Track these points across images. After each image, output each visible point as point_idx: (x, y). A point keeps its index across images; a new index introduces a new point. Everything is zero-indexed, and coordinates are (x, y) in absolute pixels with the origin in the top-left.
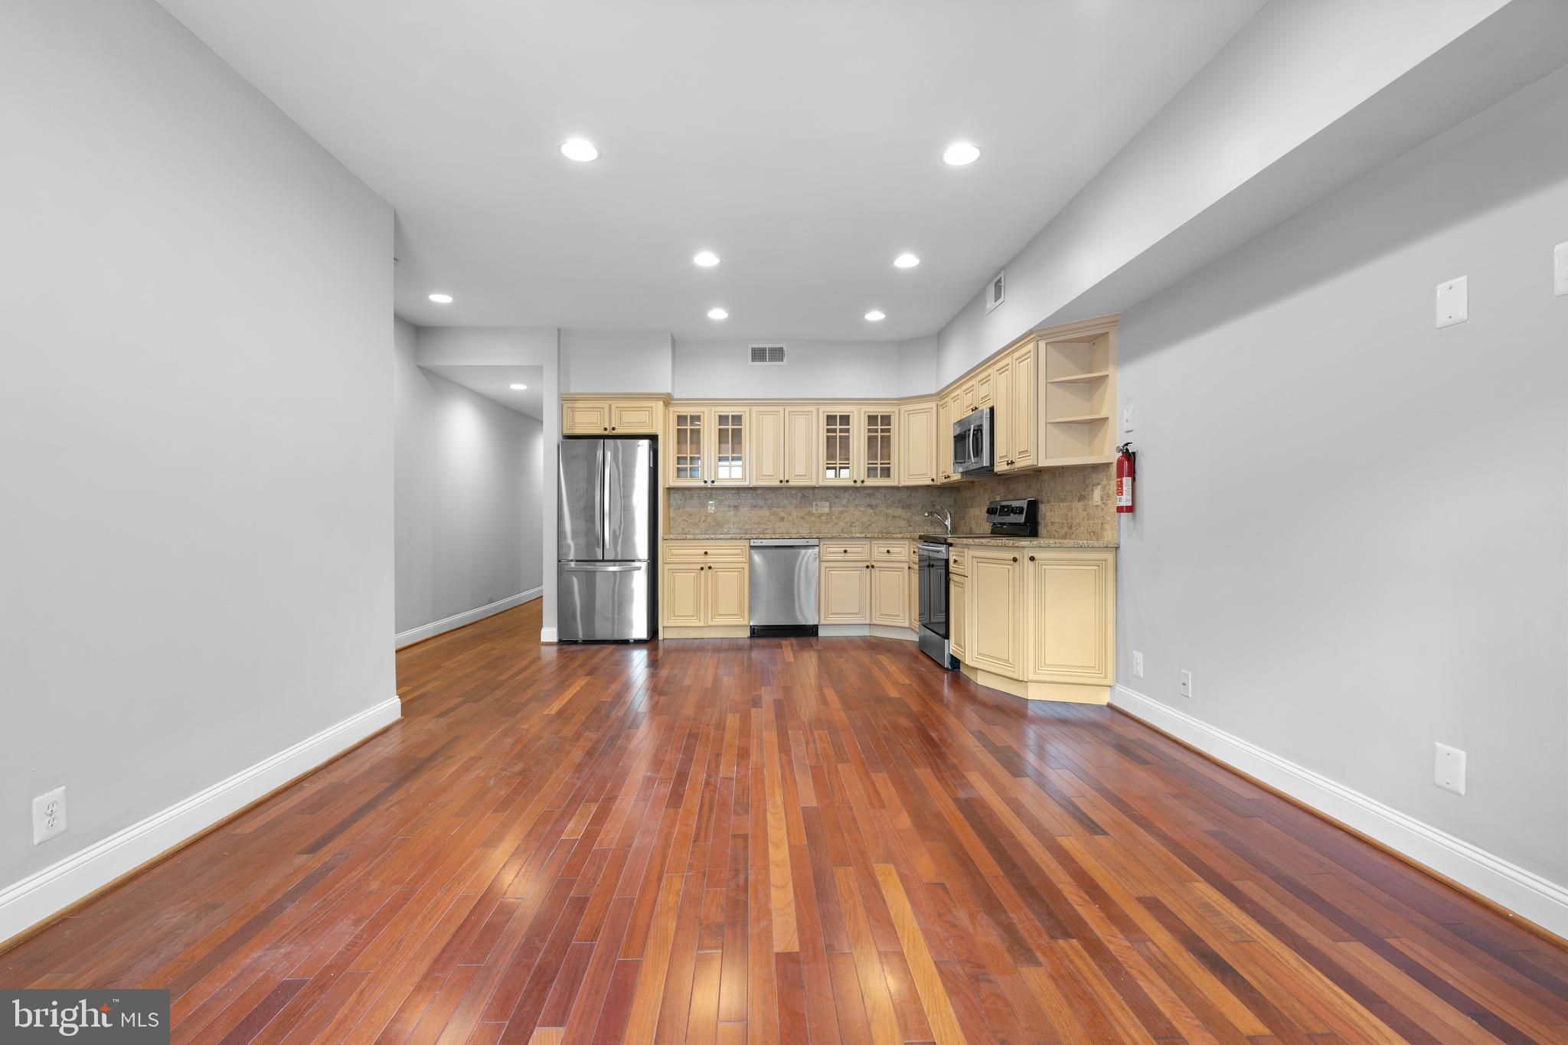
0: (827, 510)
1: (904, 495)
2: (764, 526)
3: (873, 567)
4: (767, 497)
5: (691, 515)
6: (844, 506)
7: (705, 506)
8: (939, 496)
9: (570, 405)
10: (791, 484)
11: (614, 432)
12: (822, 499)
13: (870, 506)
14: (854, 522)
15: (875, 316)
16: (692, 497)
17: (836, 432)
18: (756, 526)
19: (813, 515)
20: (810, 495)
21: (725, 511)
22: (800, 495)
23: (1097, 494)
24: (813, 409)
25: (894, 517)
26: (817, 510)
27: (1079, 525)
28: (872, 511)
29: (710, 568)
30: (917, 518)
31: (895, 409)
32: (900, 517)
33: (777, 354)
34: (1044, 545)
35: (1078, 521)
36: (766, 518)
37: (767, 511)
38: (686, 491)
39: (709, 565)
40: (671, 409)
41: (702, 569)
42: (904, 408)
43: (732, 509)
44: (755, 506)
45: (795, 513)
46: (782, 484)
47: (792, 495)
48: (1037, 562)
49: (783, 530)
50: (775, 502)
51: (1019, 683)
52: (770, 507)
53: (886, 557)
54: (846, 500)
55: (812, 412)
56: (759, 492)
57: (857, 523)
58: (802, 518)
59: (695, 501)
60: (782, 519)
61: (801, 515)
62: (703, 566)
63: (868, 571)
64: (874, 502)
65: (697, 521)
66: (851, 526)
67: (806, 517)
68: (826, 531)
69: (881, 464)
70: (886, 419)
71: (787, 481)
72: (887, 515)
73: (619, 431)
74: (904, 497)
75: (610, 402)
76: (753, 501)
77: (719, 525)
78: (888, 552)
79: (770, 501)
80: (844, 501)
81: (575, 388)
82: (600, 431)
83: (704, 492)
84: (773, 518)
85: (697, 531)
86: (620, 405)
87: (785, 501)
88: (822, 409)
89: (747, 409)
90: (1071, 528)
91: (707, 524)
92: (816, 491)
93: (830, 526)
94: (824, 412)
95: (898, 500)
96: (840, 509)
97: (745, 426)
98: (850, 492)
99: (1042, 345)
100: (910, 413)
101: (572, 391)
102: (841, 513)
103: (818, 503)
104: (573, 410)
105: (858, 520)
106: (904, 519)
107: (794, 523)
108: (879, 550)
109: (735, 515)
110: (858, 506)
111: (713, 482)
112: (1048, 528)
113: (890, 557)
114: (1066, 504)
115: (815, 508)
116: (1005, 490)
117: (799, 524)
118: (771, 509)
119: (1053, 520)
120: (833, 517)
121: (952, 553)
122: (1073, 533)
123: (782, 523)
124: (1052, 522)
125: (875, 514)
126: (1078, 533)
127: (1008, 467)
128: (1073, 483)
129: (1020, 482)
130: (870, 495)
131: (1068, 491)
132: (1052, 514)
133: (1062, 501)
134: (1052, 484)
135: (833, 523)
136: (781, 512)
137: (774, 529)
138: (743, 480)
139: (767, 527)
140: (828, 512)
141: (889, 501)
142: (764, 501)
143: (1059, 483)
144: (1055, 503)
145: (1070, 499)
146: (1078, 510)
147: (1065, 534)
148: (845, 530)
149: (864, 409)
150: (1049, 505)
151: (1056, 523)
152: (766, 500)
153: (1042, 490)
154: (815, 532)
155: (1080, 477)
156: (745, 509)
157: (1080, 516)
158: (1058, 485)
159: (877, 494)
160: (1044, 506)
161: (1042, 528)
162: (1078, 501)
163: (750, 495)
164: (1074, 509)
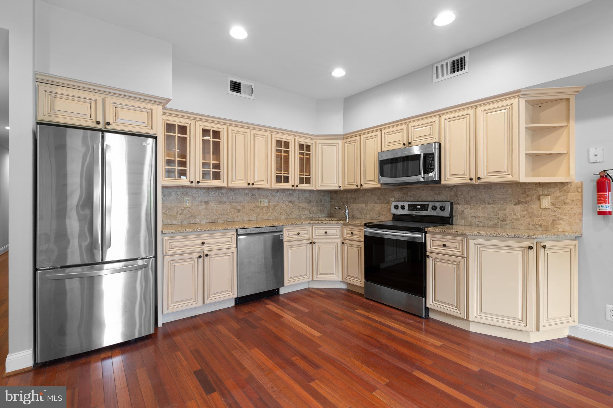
0: (266, 204)
1: (307, 195)
2: (226, 216)
3: (314, 243)
5: (169, 208)
6: (276, 201)
7: (181, 201)
8: (324, 196)
9: (49, 90)
10: (255, 186)
12: (263, 197)
13: (291, 201)
14: (282, 212)
15: (339, 73)
16: (170, 194)
17: (281, 152)
18: (222, 216)
19: (258, 207)
20: (257, 194)
21: (197, 206)
22: (250, 194)
23: (546, 202)
24: (269, 134)
25: (303, 208)
26: (261, 204)
27: (517, 220)
28: (292, 204)
29: (207, 255)
30: (314, 209)
31: (313, 142)
32: (305, 208)
33: (247, 89)
35: (515, 217)
36: (228, 211)
37: (229, 206)
39: (205, 253)
41: (200, 257)
42: (318, 142)
43: (203, 204)
44: (220, 202)
45: (247, 207)
46: (249, 186)
47: (245, 194)
49: (240, 218)
50: (234, 199)
51: (520, 332)
52: (231, 203)
53: (324, 236)
54: (277, 198)
55: (268, 136)
56: (223, 191)
57: (284, 213)
58: (252, 210)
59: (173, 197)
60: (239, 211)
61: (251, 208)
62: (201, 254)
63: (311, 246)
64: (292, 199)
65: (175, 214)
66: (280, 215)
67: (254, 209)
68: (266, 218)
69: (306, 175)
70: (308, 147)
71: (253, 184)
72: (299, 207)
73: (115, 127)
74: (308, 196)
75: (103, 96)
77: (193, 216)
78: (326, 233)
79: (231, 198)
80: (277, 199)
83: (181, 190)
84: (233, 210)
85: (176, 222)
86: (115, 101)
87: (241, 198)
88: (274, 135)
89: (225, 127)
90: (504, 220)
91: (183, 216)
92: (260, 191)
93: (268, 214)
94: (275, 137)
95: (305, 198)
96: (274, 203)
97: (223, 140)
98: (280, 192)
99: (523, 102)
100: (322, 145)
101: (53, 74)
102: (275, 206)
103: (262, 199)
104: (54, 95)
105: (284, 210)
108: (318, 231)
109: (206, 209)
110: (284, 201)
111: (198, 182)
112: (468, 220)
113: (328, 236)
114: (495, 206)
115: (259, 203)
116: (402, 195)
117: (250, 214)
118: (231, 204)
119: (475, 215)
120: (270, 209)
121: (433, 239)
122: (506, 224)
123: (239, 214)
124: (474, 216)
125: (293, 207)
126: (516, 224)
127: (469, 181)
128: (507, 193)
129: (423, 190)
130: (291, 195)
131: (498, 198)
132: (473, 211)
133: (489, 203)
134: (473, 193)
135: (270, 213)
136: (238, 206)
137: (234, 219)
138: (222, 182)
139: (230, 217)
140: (268, 206)
141: (300, 199)
142: (227, 198)
143: (484, 192)
144: (478, 205)
145: (501, 203)
146: (515, 210)
147: (494, 224)
148: (277, 218)
149: (298, 139)
150: (469, 206)
151: (479, 217)
152: (228, 197)
153: (457, 196)
154: (260, 219)
155: (518, 190)
156: (213, 203)
157: (518, 215)
158: (483, 194)
159: (294, 194)
160: (461, 206)
161: (457, 219)
162: (515, 205)
163: (217, 194)
164: (508, 210)
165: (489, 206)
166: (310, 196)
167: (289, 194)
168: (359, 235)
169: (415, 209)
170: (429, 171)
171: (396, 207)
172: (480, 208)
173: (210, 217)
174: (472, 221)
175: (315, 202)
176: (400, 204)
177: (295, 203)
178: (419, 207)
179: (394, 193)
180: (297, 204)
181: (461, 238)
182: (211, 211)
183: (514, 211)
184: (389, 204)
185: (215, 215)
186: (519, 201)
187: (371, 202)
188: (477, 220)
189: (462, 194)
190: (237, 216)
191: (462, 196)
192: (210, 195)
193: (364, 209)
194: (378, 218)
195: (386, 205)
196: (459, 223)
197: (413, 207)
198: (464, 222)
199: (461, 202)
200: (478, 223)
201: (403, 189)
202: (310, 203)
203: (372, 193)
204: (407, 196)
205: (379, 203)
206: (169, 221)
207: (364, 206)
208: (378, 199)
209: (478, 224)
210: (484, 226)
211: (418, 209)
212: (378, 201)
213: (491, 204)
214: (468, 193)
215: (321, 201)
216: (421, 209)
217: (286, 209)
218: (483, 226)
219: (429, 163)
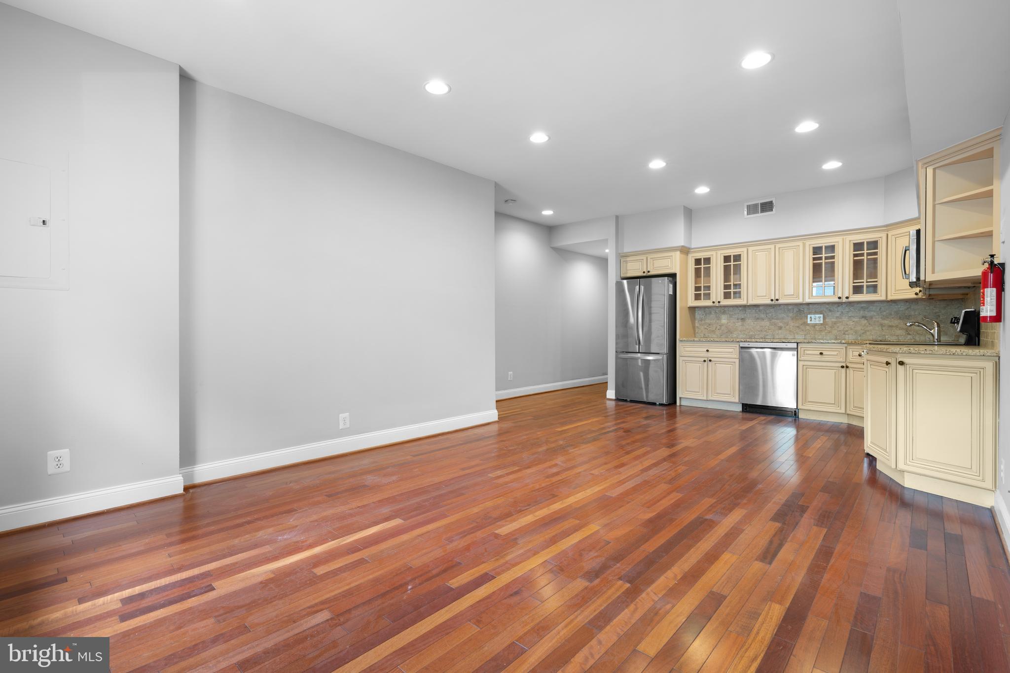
0: (820, 321)
1: (902, 307)
2: (765, 333)
3: (847, 367)
4: (768, 312)
6: (837, 317)
7: (719, 318)
9: (625, 260)
10: (780, 301)
11: (649, 273)
12: (816, 313)
13: (864, 317)
14: (847, 331)
16: (710, 313)
17: (822, 260)
18: (759, 333)
19: (808, 325)
20: (806, 309)
21: (734, 323)
22: (796, 310)
24: (800, 243)
25: (891, 326)
26: (811, 321)
28: (866, 321)
29: (710, 361)
31: (882, 235)
32: (897, 326)
33: (767, 207)
34: (914, 352)
36: (766, 327)
37: (768, 322)
38: (707, 309)
39: (709, 359)
40: (690, 256)
41: (705, 361)
42: (891, 233)
43: (740, 320)
44: (758, 319)
45: (792, 324)
46: (773, 302)
47: (789, 310)
48: (908, 366)
50: (774, 315)
52: (770, 319)
53: (858, 359)
55: (799, 246)
56: (761, 308)
57: (850, 332)
58: (798, 327)
59: (713, 316)
61: (797, 325)
62: (706, 359)
63: (844, 370)
64: (869, 314)
65: (714, 329)
67: (801, 326)
68: (820, 337)
69: (867, 282)
70: (873, 244)
71: (777, 300)
72: (882, 325)
73: (652, 273)
74: (901, 309)
75: (647, 255)
76: (757, 315)
77: (730, 332)
78: (860, 355)
79: (770, 315)
80: (838, 314)
81: (627, 249)
82: (641, 274)
83: (719, 309)
84: (772, 327)
85: (714, 336)
86: (653, 257)
87: (783, 315)
88: (808, 243)
89: (745, 249)
91: (721, 331)
92: (811, 306)
93: (823, 333)
94: (812, 245)
96: (834, 320)
97: (744, 262)
98: (844, 306)
100: (897, 236)
101: (625, 251)
102: (835, 323)
103: (813, 316)
104: (626, 262)
105: (851, 329)
106: (901, 329)
107: (790, 331)
108: (852, 353)
109: (742, 325)
110: (852, 318)
111: (719, 302)
117: (795, 332)
118: (771, 321)
120: (827, 326)
123: (780, 331)
125: (869, 324)
135: (826, 331)
136: (780, 323)
137: (774, 335)
138: (742, 300)
139: (768, 334)
140: (823, 323)
142: (765, 315)
148: (838, 337)
154: (809, 338)
156: (750, 320)
159: (871, 307)
163: (754, 311)
166: (908, 308)
167: (862, 307)
173: (746, 333)
177: (874, 319)
180: (877, 320)
190: (778, 334)
206: (709, 335)
215: (939, 316)
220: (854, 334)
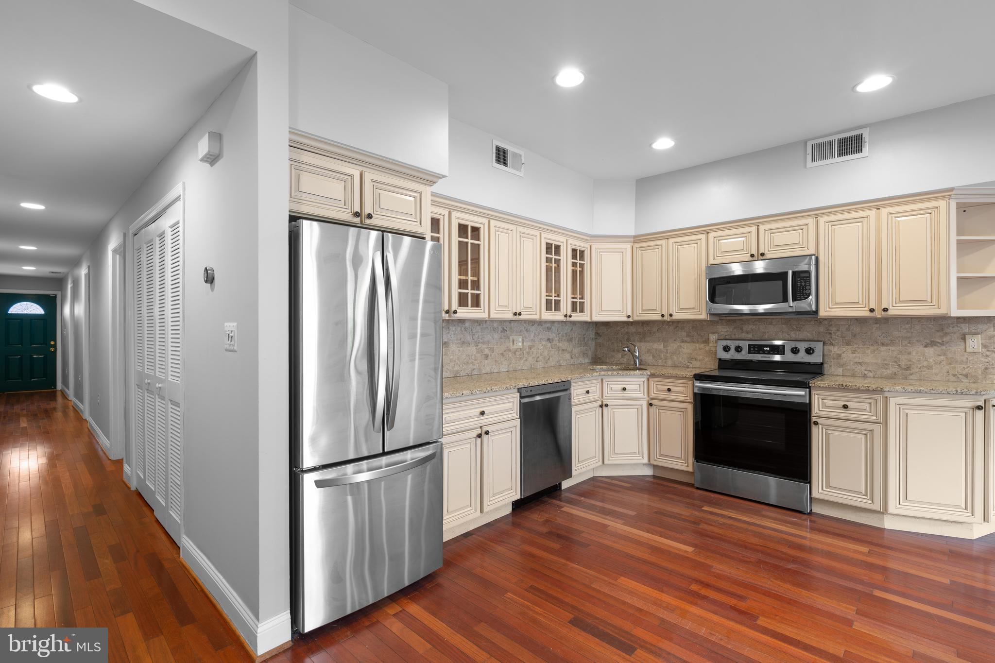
0: (520, 345)
1: (568, 328)
3: (607, 405)
6: (532, 340)
10: (523, 316)
12: (516, 334)
13: (549, 339)
14: (538, 357)
15: (664, 143)
17: (551, 262)
18: (465, 366)
19: (510, 350)
22: (500, 329)
23: (974, 343)
24: (538, 233)
25: (563, 350)
26: (513, 344)
28: (550, 344)
29: (487, 433)
30: (576, 351)
31: (589, 246)
32: (566, 349)
33: (516, 161)
36: (473, 356)
37: (474, 348)
39: (485, 429)
41: (479, 436)
44: (463, 343)
45: (497, 349)
46: (516, 317)
47: (494, 329)
49: (487, 369)
50: (480, 337)
52: (476, 344)
53: (621, 394)
54: (533, 334)
55: (537, 236)
56: (467, 325)
57: (541, 358)
58: (502, 354)
60: (487, 357)
61: (502, 351)
62: (479, 431)
63: (601, 410)
64: (552, 335)
66: (537, 361)
67: (505, 353)
68: (520, 368)
69: (579, 298)
70: (582, 254)
72: (559, 349)
74: (569, 331)
75: (361, 168)
78: (624, 389)
79: (477, 336)
80: (532, 336)
84: (479, 355)
86: (375, 177)
88: (544, 235)
89: (486, 222)
92: (512, 324)
93: (522, 362)
94: (545, 238)
95: (565, 334)
96: (530, 343)
97: (483, 242)
99: (953, 205)
100: (602, 251)
102: (530, 347)
103: (515, 338)
105: (541, 354)
107: (496, 361)
108: (612, 387)
110: (541, 340)
111: (455, 312)
112: (849, 367)
113: (626, 394)
114: (893, 348)
115: (511, 344)
116: (733, 330)
117: (500, 362)
118: (477, 346)
119: (860, 361)
120: (525, 352)
121: (824, 397)
122: (912, 374)
123: (486, 361)
124: (859, 363)
125: (552, 348)
126: (927, 374)
127: (868, 313)
128: (912, 330)
129: (771, 324)
130: (549, 329)
131: (899, 337)
132: (858, 355)
133: (883, 344)
134: (856, 329)
135: (524, 359)
136: (486, 349)
137: (480, 369)
138: (482, 311)
139: (475, 367)
140: (521, 347)
141: (560, 335)
142: (471, 336)
143: (875, 328)
144: (865, 346)
145: (904, 344)
146: (926, 354)
147: (891, 374)
148: (533, 366)
149: (571, 241)
150: (850, 347)
151: (868, 363)
152: (473, 335)
153: (830, 334)
154: (512, 369)
155: (931, 325)
156: (454, 346)
157: (931, 360)
158: (874, 330)
160: (837, 347)
161: (831, 366)
162: (926, 346)
163: (459, 329)
164: (914, 353)
165: (883, 348)
166: (572, 330)
167: (547, 328)
168: (682, 393)
169: (761, 352)
170: (800, 298)
171: (726, 349)
172: (869, 351)
173: (450, 368)
174: (856, 370)
175: (577, 339)
176: (733, 345)
177: (554, 342)
178: (768, 349)
179: (718, 327)
180: (556, 343)
181: (874, 396)
182: (452, 359)
183: (924, 355)
184: (709, 343)
185: (457, 364)
186: (932, 342)
187: (675, 340)
188: (863, 368)
189: (838, 330)
190: (484, 366)
191: (839, 333)
192: (451, 332)
193: (660, 351)
194: (689, 364)
195: (702, 346)
196: (834, 372)
197: (756, 349)
198: (843, 370)
199: (837, 341)
200: (866, 372)
201: (735, 321)
202: (572, 341)
203: (677, 327)
204: (742, 333)
205: (688, 343)
207: (661, 347)
208: (688, 336)
209: (865, 374)
210: (876, 376)
211: (766, 352)
212: (688, 339)
213: (887, 345)
214: (848, 329)
215: (585, 338)
216: (771, 352)
217: (543, 352)
218: (874, 377)
219: (801, 285)
220: (543, 360)
